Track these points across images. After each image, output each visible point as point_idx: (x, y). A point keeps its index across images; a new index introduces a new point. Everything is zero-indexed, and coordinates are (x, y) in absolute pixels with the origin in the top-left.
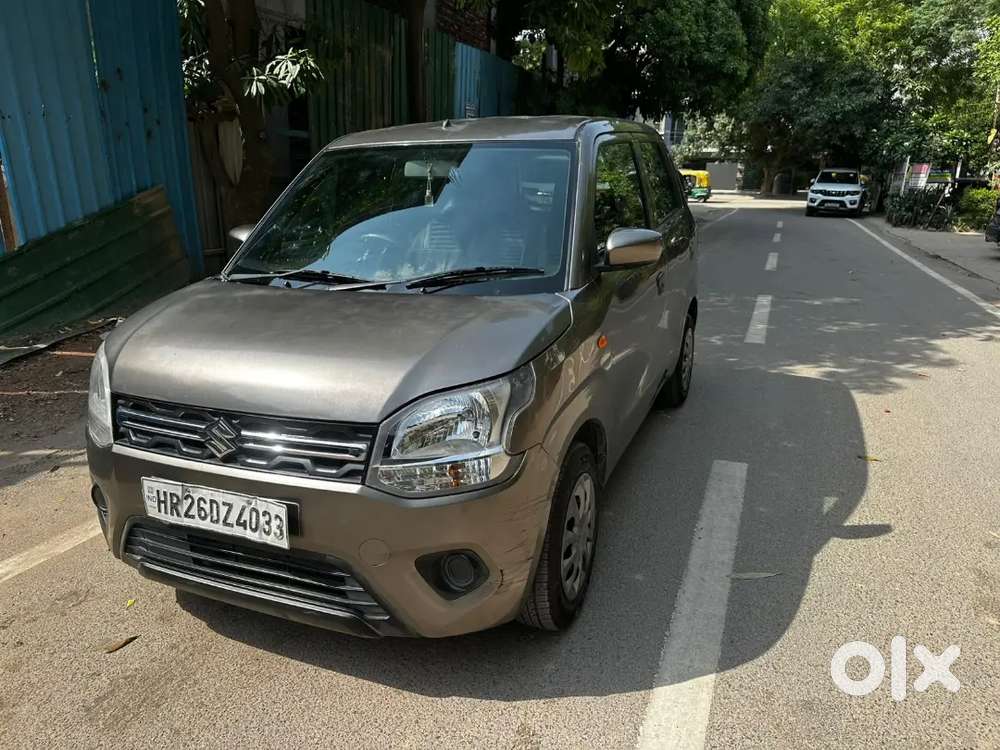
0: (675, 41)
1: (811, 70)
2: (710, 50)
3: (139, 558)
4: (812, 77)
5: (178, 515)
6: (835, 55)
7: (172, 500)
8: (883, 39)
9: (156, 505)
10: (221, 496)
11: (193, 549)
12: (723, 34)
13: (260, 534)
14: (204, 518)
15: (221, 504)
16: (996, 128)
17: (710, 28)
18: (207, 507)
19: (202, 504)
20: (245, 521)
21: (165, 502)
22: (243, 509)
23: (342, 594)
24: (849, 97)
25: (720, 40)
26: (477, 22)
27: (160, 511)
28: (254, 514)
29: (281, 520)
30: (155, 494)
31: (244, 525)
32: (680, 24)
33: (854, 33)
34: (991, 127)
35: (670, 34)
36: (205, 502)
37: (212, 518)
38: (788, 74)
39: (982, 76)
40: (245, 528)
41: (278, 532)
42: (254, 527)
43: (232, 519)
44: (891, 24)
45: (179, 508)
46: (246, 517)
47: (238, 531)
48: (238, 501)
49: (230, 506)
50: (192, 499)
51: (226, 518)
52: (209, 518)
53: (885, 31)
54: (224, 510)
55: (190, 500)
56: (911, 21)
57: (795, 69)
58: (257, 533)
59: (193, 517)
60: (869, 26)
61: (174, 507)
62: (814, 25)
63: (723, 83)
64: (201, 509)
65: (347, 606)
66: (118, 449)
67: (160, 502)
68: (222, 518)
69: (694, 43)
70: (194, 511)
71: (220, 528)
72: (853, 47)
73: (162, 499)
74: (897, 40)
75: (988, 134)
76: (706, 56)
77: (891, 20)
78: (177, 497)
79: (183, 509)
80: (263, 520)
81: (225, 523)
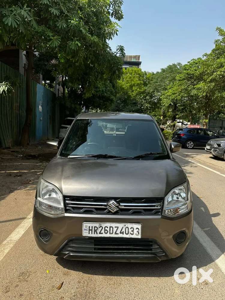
0: (98, 90)
1: (124, 99)
2: (107, 93)
3: (67, 253)
4: (124, 101)
5: (97, 233)
6: (129, 97)
7: (95, 229)
8: (140, 93)
9: (88, 231)
10: (114, 225)
11: (95, 245)
12: (109, 89)
13: (129, 235)
14: (107, 233)
15: (114, 227)
16: (162, 116)
17: (106, 88)
18: (108, 229)
19: (106, 228)
20: (123, 232)
21: (92, 230)
22: (122, 228)
23: (151, 250)
24: (134, 107)
25: (109, 91)
26: (37, 78)
27: (89, 233)
28: (127, 229)
29: (139, 229)
30: (88, 228)
31: (123, 233)
32: (99, 85)
33: (133, 91)
34: (161, 116)
35: (97, 88)
36: (107, 228)
37: (110, 232)
38: (118, 100)
39: (163, 105)
40: (123, 234)
41: (137, 233)
42: (127, 233)
43: (118, 232)
44: (141, 90)
45: (97, 231)
46: (124, 230)
47: (120, 235)
48: (120, 225)
49: (118, 227)
50: (102, 227)
51: (116, 232)
52: (109, 233)
53: (140, 91)
54: (115, 229)
55: (101, 228)
56: (146, 90)
57: (120, 99)
58: (128, 235)
59: (102, 233)
60: (136, 90)
61: (95, 231)
62: (123, 88)
63: (110, 102)
64: (105, 230)
65: (151, 253)
66: (67, 215)
67: (90, 230)
68: (114, 232)
69: (102, 91)
70: (103, 231)
71: (114, 235)
72: (133, 95)
73: (91, 229)
74: (143, 94)
75: (161, 117)
76: (105, 94)
77: (141, 89)
78: (97, 227)
79: (98, 231)
80: (130, 230)
81: (116, 233)
